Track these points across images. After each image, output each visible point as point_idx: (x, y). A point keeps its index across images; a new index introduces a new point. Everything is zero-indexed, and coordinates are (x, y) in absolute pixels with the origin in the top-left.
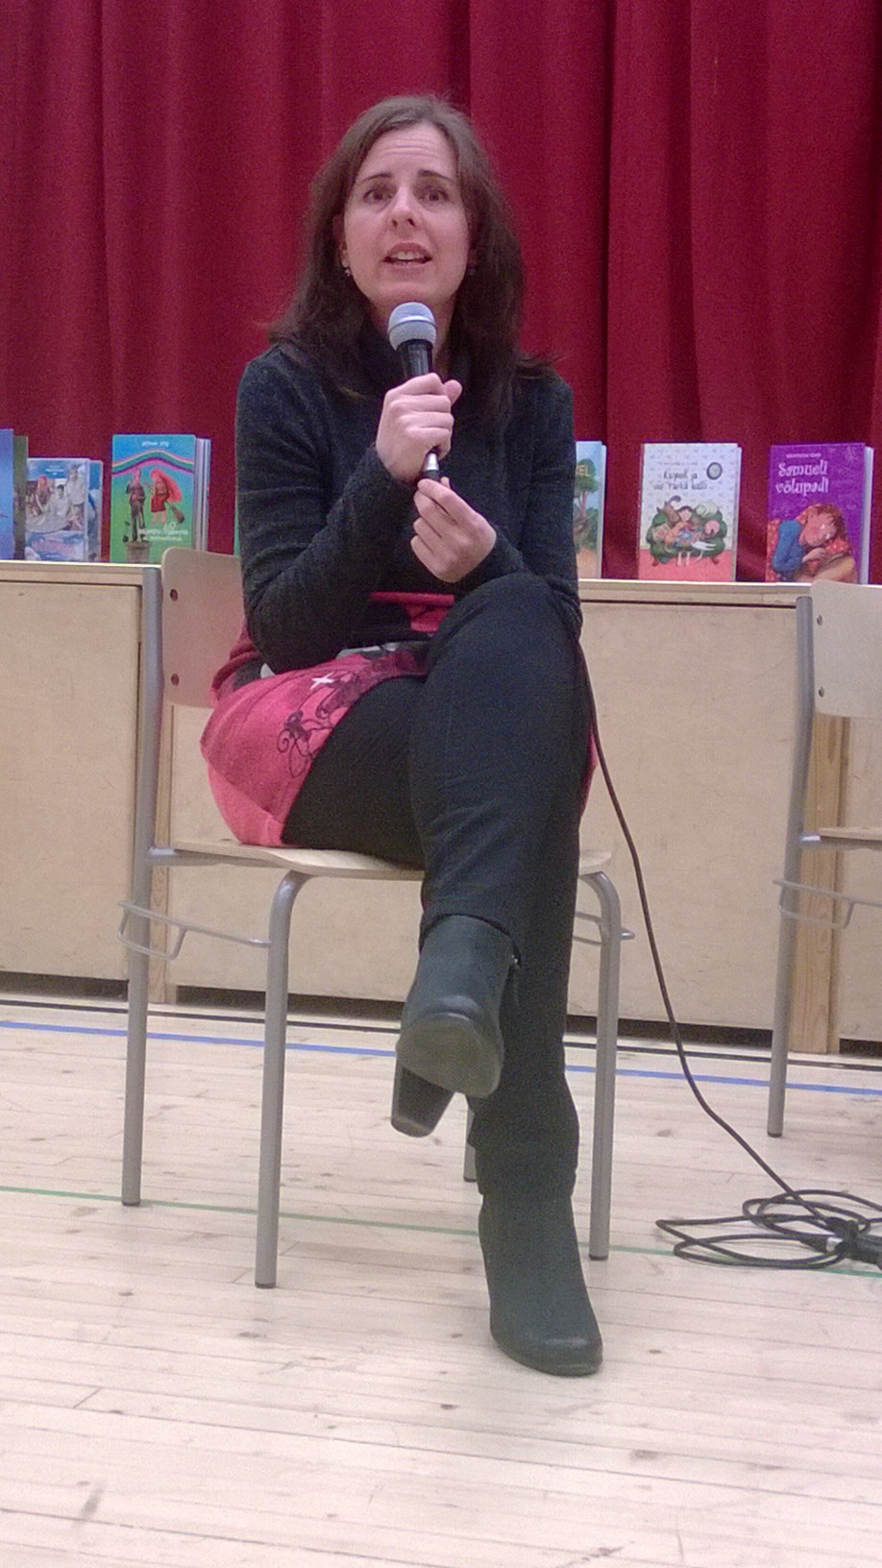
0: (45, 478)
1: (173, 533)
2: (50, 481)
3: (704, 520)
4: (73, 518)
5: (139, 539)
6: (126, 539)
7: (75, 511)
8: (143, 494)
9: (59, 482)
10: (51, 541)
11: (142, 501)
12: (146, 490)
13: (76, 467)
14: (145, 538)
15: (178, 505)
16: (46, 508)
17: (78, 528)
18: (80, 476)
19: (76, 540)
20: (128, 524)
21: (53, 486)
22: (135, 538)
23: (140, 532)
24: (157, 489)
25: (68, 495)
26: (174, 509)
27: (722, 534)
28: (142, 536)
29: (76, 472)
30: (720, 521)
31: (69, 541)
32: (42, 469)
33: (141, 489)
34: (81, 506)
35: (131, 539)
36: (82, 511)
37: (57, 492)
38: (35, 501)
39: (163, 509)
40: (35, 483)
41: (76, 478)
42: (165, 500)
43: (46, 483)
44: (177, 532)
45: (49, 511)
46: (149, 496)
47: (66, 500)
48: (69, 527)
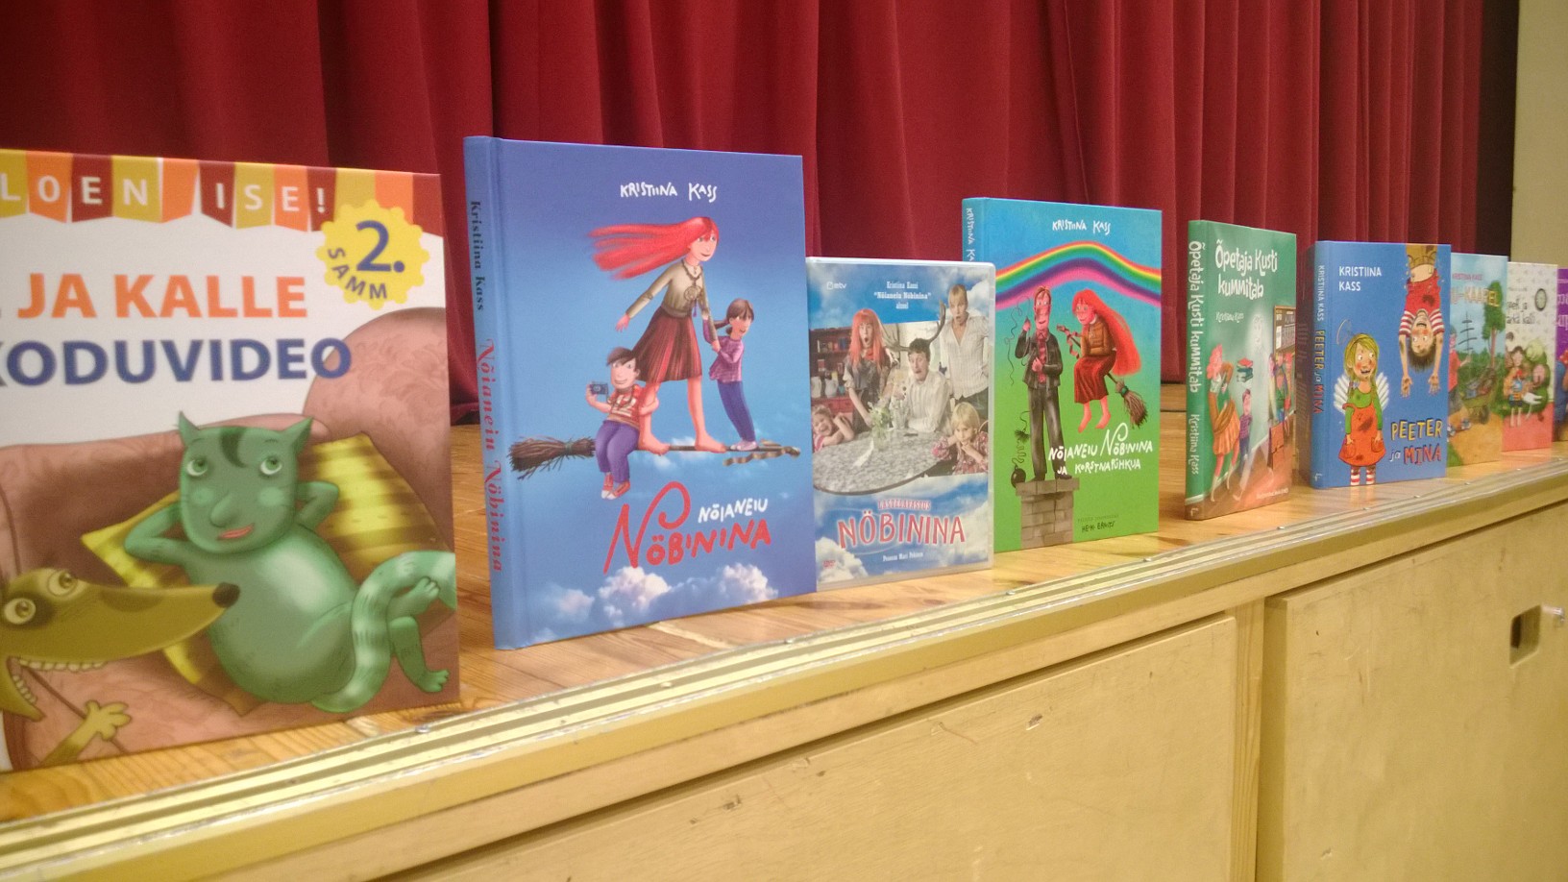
0: (873, 324)
1: (1121, 450)
2: (887, 330)
3: (1533, 364)
4: (959, 437)
5: (1050, 476)
6: (1019, 477)
7: (960, 417)
8: (1056, 357)
9: (915, 330)
10: (895, 512)
11: (1055, 374)
12: (1062, 339)
13: (962, 285)
14: (1063, 471)
15: (1131, 380)
16: (878, 410)
17: (972, 465)
18: (973, 312)
19: (968, 500)
20: (1022, 435)
21: (897, 347)
22: (1040, 475)
23: (1051, 454)
24: (1088, 346)
25: (943, 370)
26: (1124, 392)
27: (1546, 383)
28: (1058, 464)
29: (964, 301)
30: (1546, 366)
31: (945, 504)
32: (863, 294)
33: (1053, 341)
34: (980, 399)
35: (1030, 475)
36: (984, 416)
37: (908, 363)
38: (841, 394)
39: (1101, 393)
40: (842, 336)
41: (963, 320)
42: (1105, 371)
43: (875, 335)
44: (1131, 448)
45: (887, 421)
46: (1070, 363)
47: (934, 386)
48: (945, 465)
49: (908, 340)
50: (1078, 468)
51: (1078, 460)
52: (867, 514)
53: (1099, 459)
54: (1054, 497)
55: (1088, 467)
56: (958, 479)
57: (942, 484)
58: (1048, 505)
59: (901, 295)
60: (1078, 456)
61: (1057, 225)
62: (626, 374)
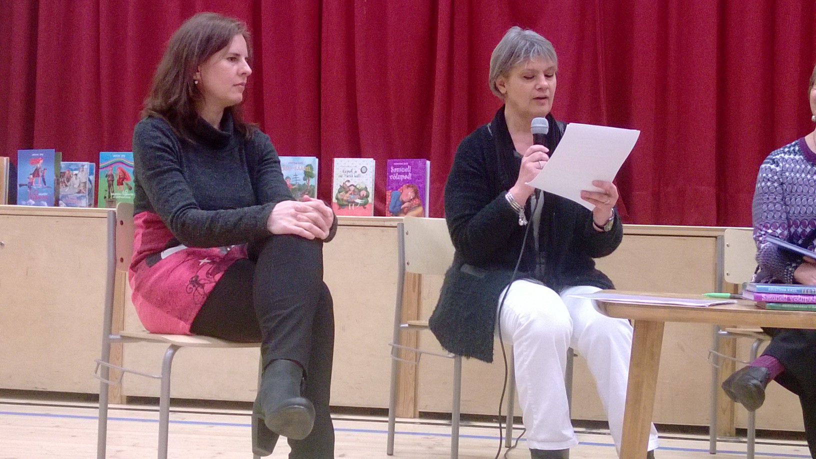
0: (69, 171)
2: (71, 172)
3: (360, 191)
4: (82, 188)
5: (111, 198)
8: (113, 177)
9: (75, 172)
10: (71, 198)
11: (113, 181)
12: (114, 175)
13: (83, 166)
14: (114, 197)
15: (129, 182)
16: (69, 183)
17: (83, 193)
18: (85, 170)
19: (82, 198)
21: (72, 174)
22: (109, 197)
23: (112, 194)
24: (120, 176)
25: (79, 178)
26: (127, 184)
27: (367, 196)
28: (113, 196)
29: (83, 168)
30: (367, 191)
31: (79, 198)
33: (113, 175)
34: (85, 183)
35: (107, 197)
37: (74, 177)
38: (64, 181)
39: (122, 184)
40: (65, 173)
41: (83, 171)
42: (123, 180)
43: (69, 173)
45: (70, 185)
46: (116, 179)
47: (78, 180)
48: (79, 192)
49: (74, 174)
50: (117, 197)
51: (117, 196)
52: (67, 198)
53: (121, 196)
54: (112, 201)
55: (119, 197)
56: (81, 194)
57: (78, 195)
58: (110, 203)
59: (73, 167)
60: (117, 195)
61: (114, 156)
62: (32, 176)
